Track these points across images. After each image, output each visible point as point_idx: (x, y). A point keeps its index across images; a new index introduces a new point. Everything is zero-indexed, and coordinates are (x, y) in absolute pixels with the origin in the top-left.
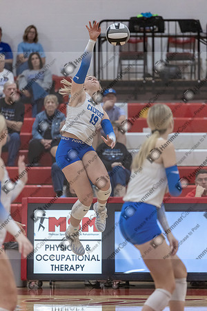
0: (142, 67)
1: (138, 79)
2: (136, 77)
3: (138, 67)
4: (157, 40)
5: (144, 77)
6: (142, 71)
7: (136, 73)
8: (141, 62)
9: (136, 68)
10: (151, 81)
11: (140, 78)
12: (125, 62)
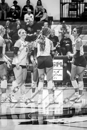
1: (75, 17)
2: (74, 17)
3: (75, 13)
4: (81, 4)
5: (77, 17)
6: (76, 15)
8: (76, 12)
9: (74, 14)
10: (79, 18)
12: (71, 12)
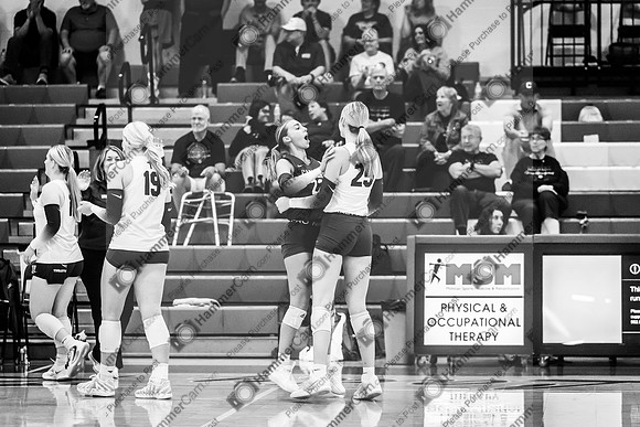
0: (583, 47)
1: (577, 64)
2: (574, 62)
3: (576, 47)
5: (585, 62)
6: (583, 53)
7: (574, 56)
9: (574, 49)
10: (595, 67)
11: (579, 62)
12: (558, 41)
